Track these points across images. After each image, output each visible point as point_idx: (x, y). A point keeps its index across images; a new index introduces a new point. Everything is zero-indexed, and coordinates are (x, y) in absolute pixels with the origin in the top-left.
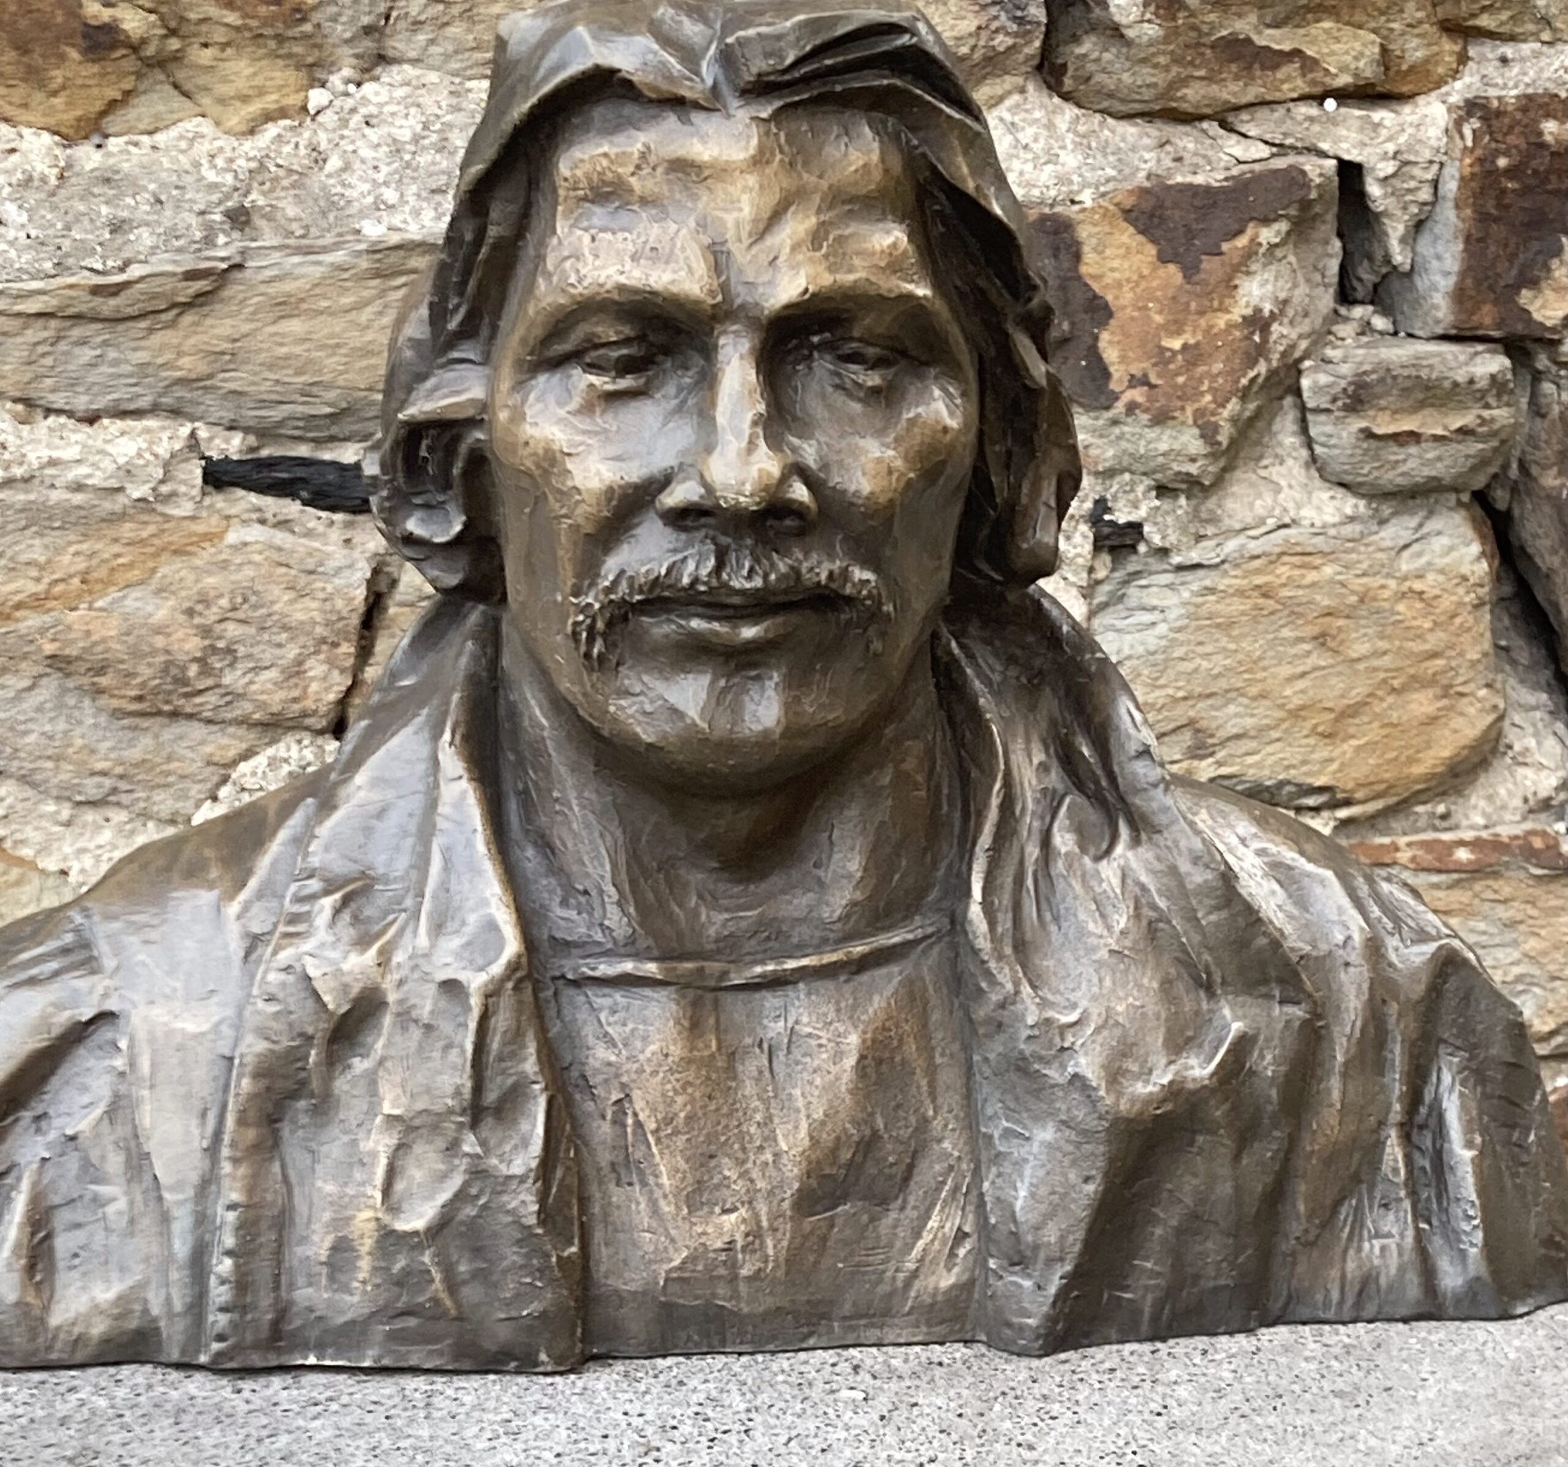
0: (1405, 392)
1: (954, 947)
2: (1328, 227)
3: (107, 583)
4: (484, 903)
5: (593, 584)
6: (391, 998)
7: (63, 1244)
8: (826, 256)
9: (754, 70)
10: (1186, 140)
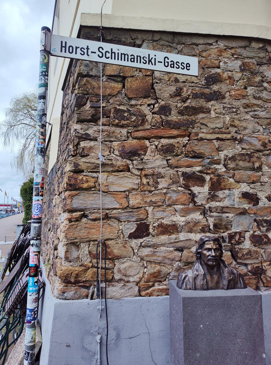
0: (226, 246)
2: (222, 238)
4: (202, 271)
5: (207, 258)
6: (199, 275)
7: (187, 285)
8: (216, 246)
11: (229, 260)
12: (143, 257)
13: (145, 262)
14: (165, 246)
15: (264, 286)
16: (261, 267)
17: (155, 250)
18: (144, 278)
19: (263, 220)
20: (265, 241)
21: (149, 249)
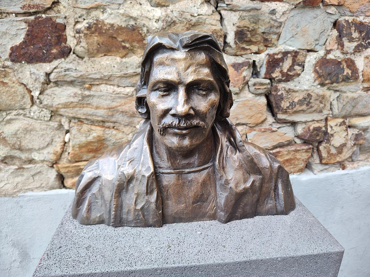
0: (259, 84)
1: (214, 167)
2: (251, 67)
3: (127, 104)
4: (148, 164)
5: (160, 124)
6: (135, 177)
7: (93, 208)
8: (196, 74)
9: (185, 43)
10: (237, 58)
11: (260, 115)
12: (57, 108)
13: (64, 121)
14: (112, 83)
15: (321, 163)
16: (324, 129)
17: (87, 93)
18: (67, 153)
19: (354, 23)
20: (345, 74)
21: (71, 90)
